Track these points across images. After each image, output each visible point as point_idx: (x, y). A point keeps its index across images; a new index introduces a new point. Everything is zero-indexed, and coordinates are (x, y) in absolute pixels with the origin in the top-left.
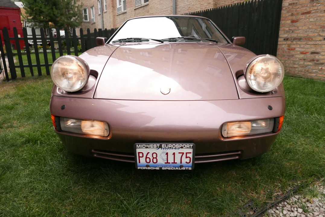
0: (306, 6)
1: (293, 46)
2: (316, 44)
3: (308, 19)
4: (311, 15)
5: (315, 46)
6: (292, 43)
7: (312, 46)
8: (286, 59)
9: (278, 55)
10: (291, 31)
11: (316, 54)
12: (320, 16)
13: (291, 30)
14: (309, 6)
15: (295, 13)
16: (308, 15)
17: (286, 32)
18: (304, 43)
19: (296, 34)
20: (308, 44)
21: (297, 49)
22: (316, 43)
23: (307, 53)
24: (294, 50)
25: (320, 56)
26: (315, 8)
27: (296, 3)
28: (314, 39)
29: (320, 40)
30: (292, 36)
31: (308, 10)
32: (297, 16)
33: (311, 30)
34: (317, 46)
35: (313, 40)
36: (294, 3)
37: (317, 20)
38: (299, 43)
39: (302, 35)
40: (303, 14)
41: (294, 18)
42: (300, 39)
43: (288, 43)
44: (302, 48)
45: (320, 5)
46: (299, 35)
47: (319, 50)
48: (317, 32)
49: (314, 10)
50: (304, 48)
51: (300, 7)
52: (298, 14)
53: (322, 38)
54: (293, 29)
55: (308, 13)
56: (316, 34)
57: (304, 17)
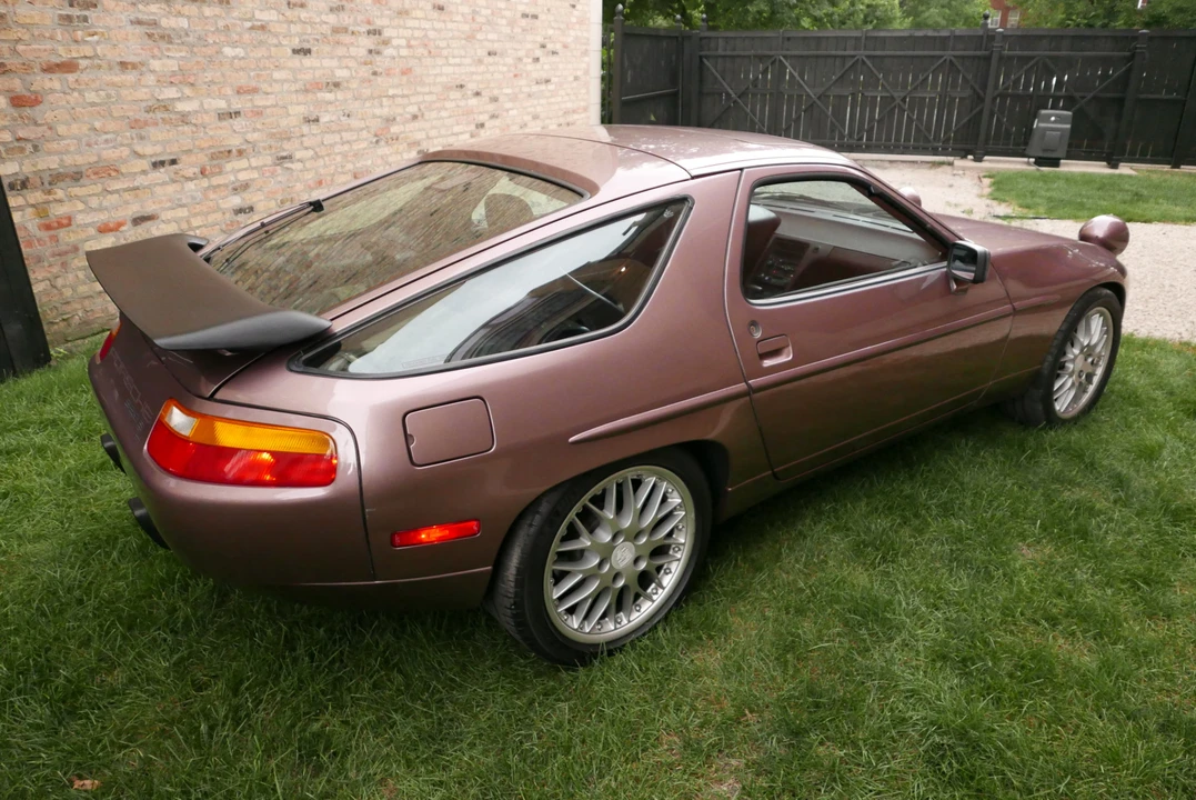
0: (47, 35)
1: (59, 211)
2: (138, 188)
3: (76, 94)
4: (84, 77)
5: (137, 196)
6: (51, 198)
7: (126, 196)
8: (55, 270)
10: (29, 147)
11: (149, 223)
12: (113, 84)
13: (25, 140)
14: (59, 37)
15: (11, 61)
16: (71, 77)
17: (7, 151)
18: (98, 188)
19: (56, 158)
20: (110, 193)
21: (80, 219)
22: (136, 184)
23: (120, 225)
24: (69, 225)
25: (162, 226)
26: (88, 51)
27: (3, 18)
28: (124, 171)
29: (144, 172)
30: (40, 167)
31: (66, 56)
32: (28, 78)
33: (105, 137)
34: (140, 192)
35: (122, 174)
37: (109, 96)
38: (76, 191)
39: (80, 160)
40: (50, 69)
41: (17, 84)
42: (77, 177)
43: (32, 201)
44: (95, 210)
45: (98, 42)
46: (68, 160)
47: (150, 208)
48: (126, 142)
49: (86, 57)
50: (100, 209)
51: (26, 37)
52: (27, 67)
53: (145, 164)
54: (32, 136)
55: (68, 67)
56: (126, 152)
57: (57, 85)
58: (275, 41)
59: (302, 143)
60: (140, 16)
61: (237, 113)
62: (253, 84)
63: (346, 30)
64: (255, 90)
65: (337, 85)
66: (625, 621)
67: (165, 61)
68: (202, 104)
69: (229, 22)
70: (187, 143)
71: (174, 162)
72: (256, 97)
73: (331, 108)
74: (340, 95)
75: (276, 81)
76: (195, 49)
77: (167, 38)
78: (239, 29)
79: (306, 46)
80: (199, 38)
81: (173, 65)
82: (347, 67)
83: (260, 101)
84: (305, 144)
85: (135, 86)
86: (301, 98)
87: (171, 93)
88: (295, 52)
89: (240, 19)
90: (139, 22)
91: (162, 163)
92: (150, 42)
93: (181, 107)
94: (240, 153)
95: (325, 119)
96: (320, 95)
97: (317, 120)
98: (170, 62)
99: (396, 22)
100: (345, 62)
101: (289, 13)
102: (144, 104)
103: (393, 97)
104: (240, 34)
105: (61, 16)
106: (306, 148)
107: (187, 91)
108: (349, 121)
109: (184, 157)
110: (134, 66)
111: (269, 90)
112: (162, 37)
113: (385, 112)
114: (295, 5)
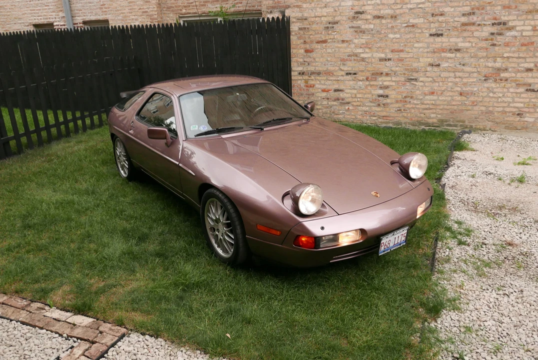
0: (320, 33)
1: (311, 82)
2: (339, 80)
3: (324, 50)
4: (329, 45)
5: (338, 83)
6: (310, 78)
7: (334, 82)
8: (306, 99)
9: (294, 94)
10: (307, 64)
11: (340, 92)
12: (338, 47)
13: (306, 62)
14: (323, 33)
15: (307, 40)
16: (324, 45)
17: (300, 64)
18: (325, 78)
19: (314, 68)
20: (329, 80)
21: (317, 86)
23: (330, 90)
24: (313, 87)
25: (345, 94)
26: (332, 37)
27: (308, 28)
28: (335, 74)
29: (342, 76)
30: (308, 69)
31: (324, 39)
32: (311, 45)
33: (331, 63)
34: (339, 82)
35: (334, 75)
36: (305, 28)
37: (335, 51)
38: (318, 78)
39: (320, 69)
40: (318, 42)
41: (308, 47)
42: (319, 74)
43: (304, 78)
44: (322, 84)
45: (336, 34)
46: (317, 68)
47: (342, 87)
48: (338, 65)
49: (330, 39)
50: (325, 84)
51: (313, 34)
52: (312, 42)
53: (343, 73)
54: (308, 61)
55: (325, 42)
56: (337, 68)
57: (319, 47)
58: (420, 31)
59: (425, 74)
60: (353, 25)
61: (389, 59)
62: (402, 48)
63: (474, 24)
64: (402, 51)
65: (458, 50)
67: (360, 40)
68: (373, 55)
69: (394, 25)
70: (362, 68)
71: (355, 74)
72: (402, 53)
73: (449, 61)
74: (458, 55)
75: (416, 48)
76: (375, 35)
77: (363, 32)
78: (399, 27)
79: (440, 32)
80: (378, 31)
81: (364, 41)
82: (469, 42)
83: (402, 55)
84: (427, 75)
85: (345, 48)
86: (430, 55)
87: (360, 50)
88: (431, 35)
89: (400, 23)
90: (353, 27)
91: (350, 74)
92: (356, 34)
93: (362, 55)
94: (387, 74)
95: (444, 65)
96: (443, 54)
97: (439, 65)
98: (362, 40)
99: (524, 17)
100: (468, 39)
101: (431, 19)
102: (348, 54)
103: (508, 57)
104: (399, 29)
105: (325, 27)
106: (428, 77)
107: (367, 50)
108: (463, 68)
109: (360, 73)
110: (347, 41)
111: (410, 51)
112: (361, 32)
113: (498, 65)
114: (436, 15)
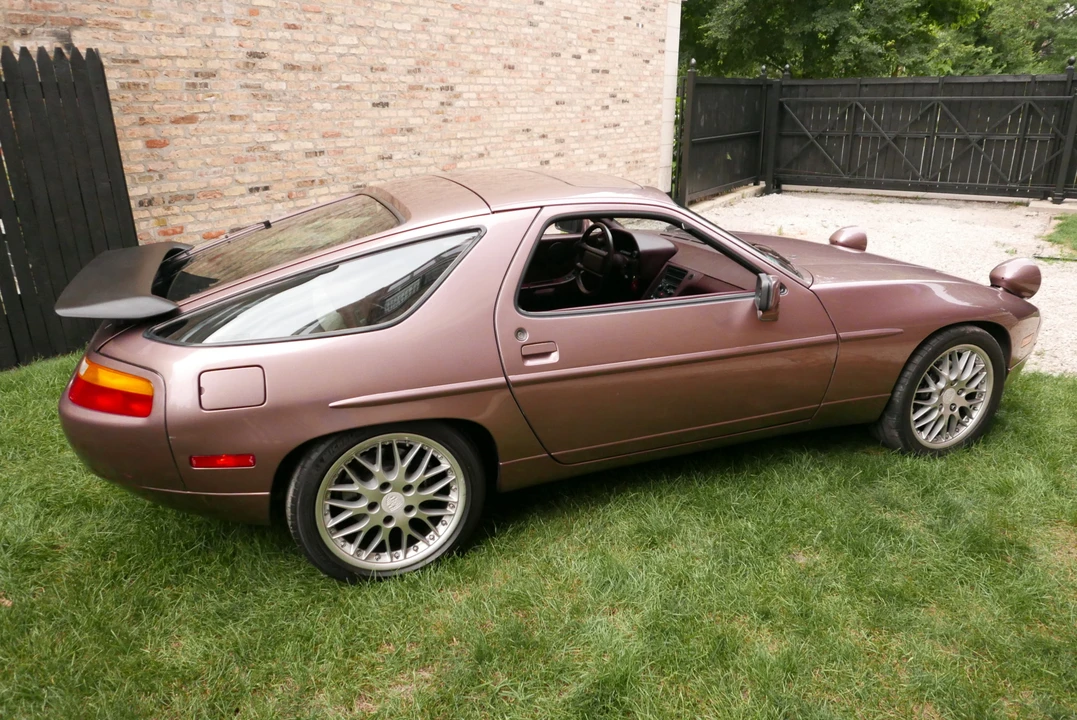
0: (177, 97)
1: (174, 222)
2: (236, 207)
3: (194, 139)
4: (202, 126)
5: (235, 213)
6: (169, 212)
7: (227, 212)
10: (156, 176)
12: (222, 131)
13: (154, 171)
14: (185, 99)
15: (149, 116)
16: (192, 127)
17: (143, 179)
18: (205, 207)
19: (176, 184)
20: (215, 210)
21: (190, 228)
22: (235, 204)
23: (220, 233)
24: (181, 232)
26: (206, 108)
27: (145, 85)
28: (226, 194)
29: (242, 195)
30: (163, 190)
31: (189, 112)
32: (160, 128)
33: (214, 169)
34: (238, 210)
35: (225, 196)
36: (137, 85)
37: (219, 140)
38: (189, 208)
39: (193, 186)
40: (176, 121)
41: (152, 132)
42: (190, 198)
43: (155, 215)
44: (201, 222)
45: (214, 102)
46: (184, 185)
48: (229, 173)
49: (204, 112)
50: (206, 221)
51: (161, 99)
52: (160, 120)
53: (243, 190)
54: (159, 169)
55: (190, 119)
56: (229, 180)
57: (180, 132)
58: (358, 97)
59: (376, 175)
60: (249, 82)
61: (322, 152)
62: (337, 130)
63: (421, 87)
64: (338, 135)
65: (410, 130)
66: (402, 557)
67: (266, 114)
68: (293, 146)
69: (319, 83)
70: (278, 174)
71: (266, 188)
72: (338, 140)
73: (403, 148)
74: (412, 138)
75: (357, 128)
76: (290, 105)
77: (268, 97)
78: (327, 89)
79: (384, 100)
80: (295, 96)
81: (272, 117)
82: (420, 116)
83: (341, 143)
84: (379, 177)
85: (242, 131)
86: (377, 140)
87: (269, 137)
88: (374, 105)
89: (329, 82)
90: (247, 86)
91: (257, 189)
92: (255, 100)
93: (275, 147)
94: (322, 182)
95: (397, 156)
96: (394, 138)
97: (391, 158)
98: (269, 115)
99: (467, 80)
100: (418, 112)
101: (371, 76)
102: (246, 146)
103: (461, 139)
104: (328, 93)
105: (188, 84)
106: (379, 179)
107: (282, 136)
108: (419, 158)
109: (275, 185)
110: (241, 118)
111: (350, 134)
112: (264, 97)
113: (453, 151)
114: (377, 69)
